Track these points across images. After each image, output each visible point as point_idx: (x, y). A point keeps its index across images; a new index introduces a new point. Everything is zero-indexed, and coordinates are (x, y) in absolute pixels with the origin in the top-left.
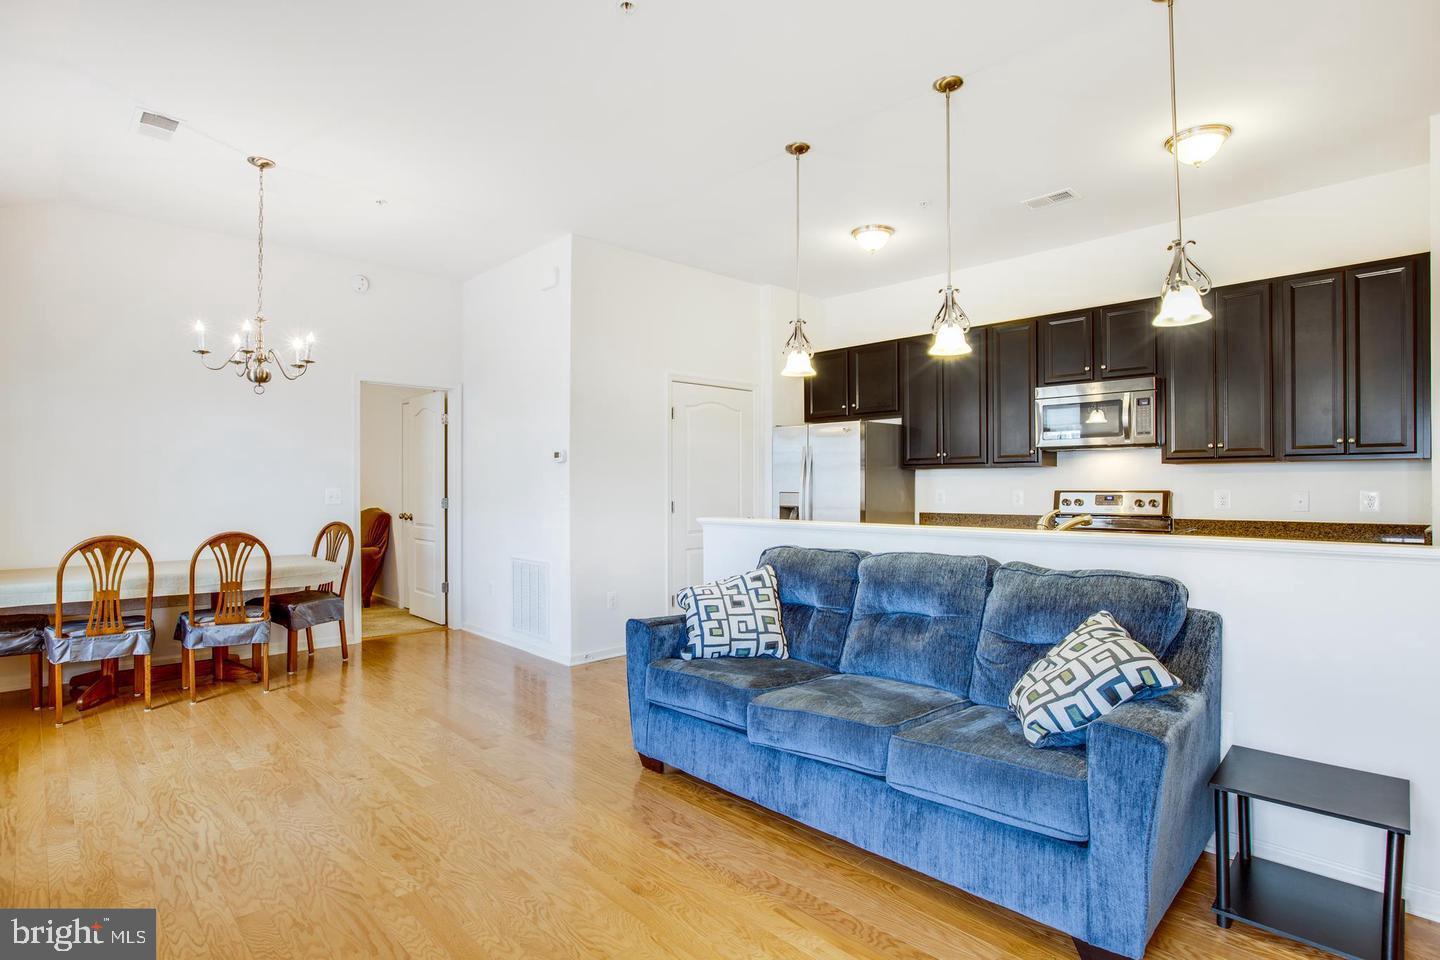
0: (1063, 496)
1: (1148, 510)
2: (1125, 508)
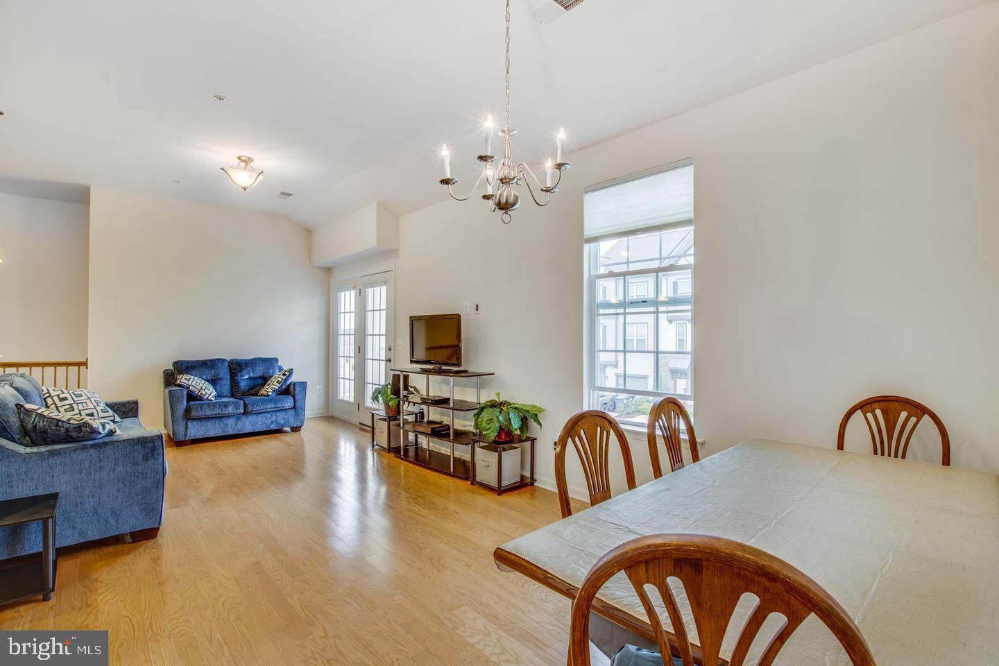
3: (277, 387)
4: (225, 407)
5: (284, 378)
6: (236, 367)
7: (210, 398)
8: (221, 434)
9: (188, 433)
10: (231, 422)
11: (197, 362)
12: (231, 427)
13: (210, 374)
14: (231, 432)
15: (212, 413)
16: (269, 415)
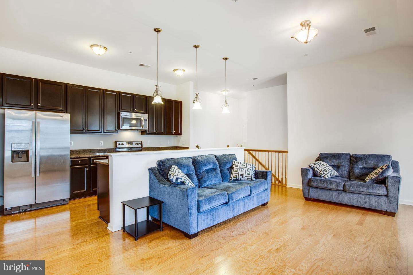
0: (118, 143)
1: (138, 146)
2: (134, 145)
3: (374, 177)
4: (330, 184)
5: (381, 171)
6: (354, 159)
7: (326, 176)
8: (328, 200)
9: (310, 194)
10: (335, 194)
11: (330, 154)
12: (334, 197)
13: (335, 162)
14: (335, 200)
15: (322, 186)
16: (363, 196)
